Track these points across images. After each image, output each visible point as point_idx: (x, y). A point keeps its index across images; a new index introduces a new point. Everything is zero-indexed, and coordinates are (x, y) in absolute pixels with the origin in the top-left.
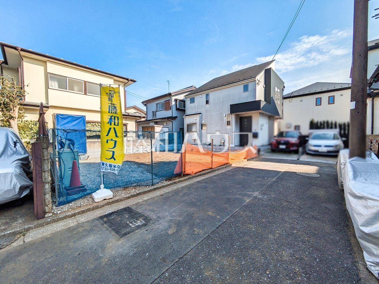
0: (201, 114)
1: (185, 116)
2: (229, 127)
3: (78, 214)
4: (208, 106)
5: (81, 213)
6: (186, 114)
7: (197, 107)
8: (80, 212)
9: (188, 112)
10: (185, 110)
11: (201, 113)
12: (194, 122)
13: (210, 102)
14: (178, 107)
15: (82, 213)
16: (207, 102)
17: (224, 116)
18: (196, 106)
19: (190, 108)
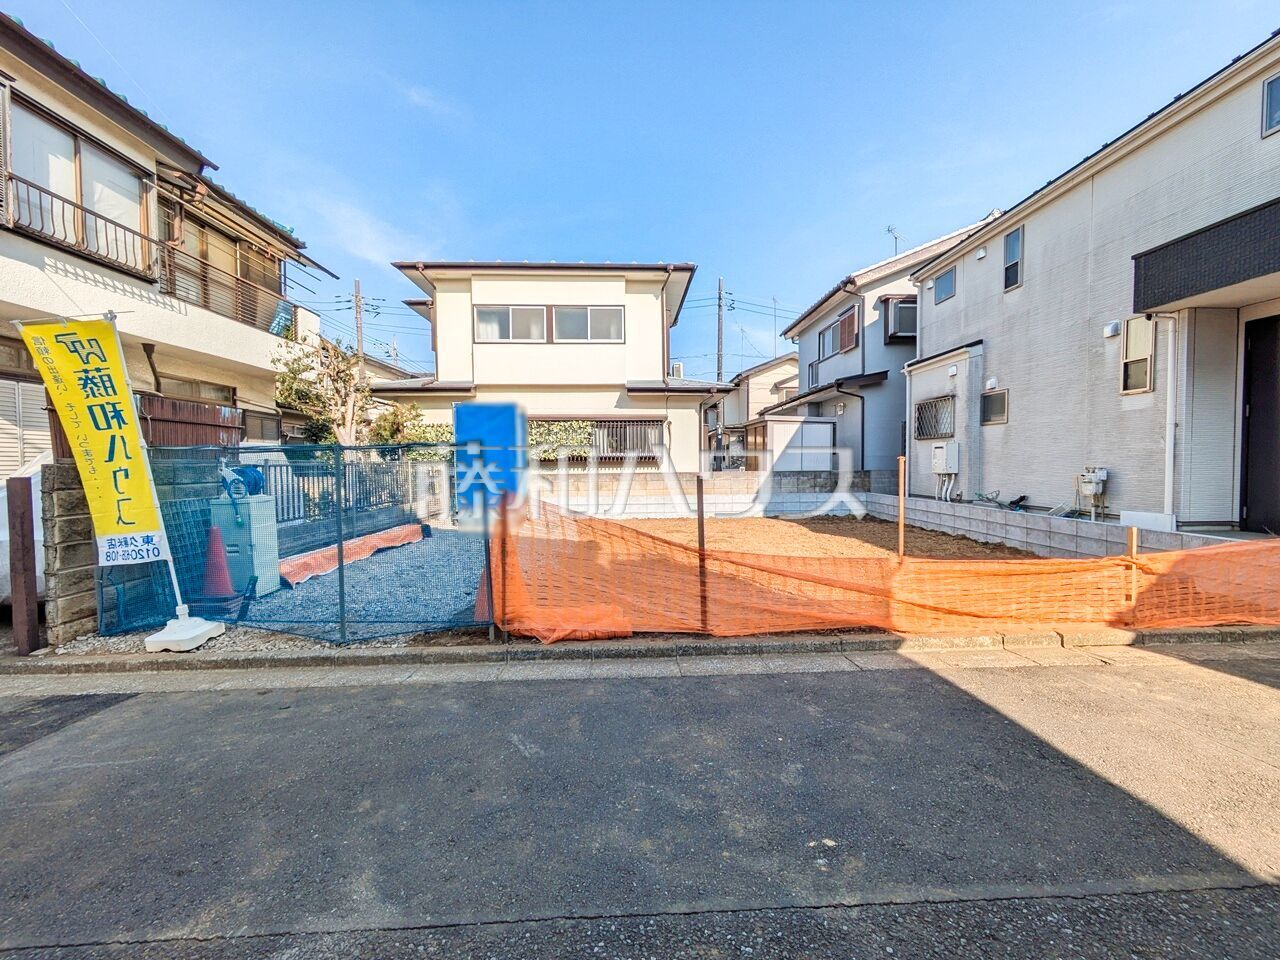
0: (979, 348)
1: (909, 366)
2: (1136, 401)
3: (77, 671)
4: (1015, 294)
5: (83, 668)
6: (918, 358)
7: (966, 315)
8: (80, 666)
9: (926, 345)
10: (914, 338)
11: (980, 342)
12: (947, 390)
13: (1025, 273)
14: (891, 331)
15: (86, 671)
16: (1011, 277)
17: (1108, 331)
18: (963, 306)
19: (935, 325)
